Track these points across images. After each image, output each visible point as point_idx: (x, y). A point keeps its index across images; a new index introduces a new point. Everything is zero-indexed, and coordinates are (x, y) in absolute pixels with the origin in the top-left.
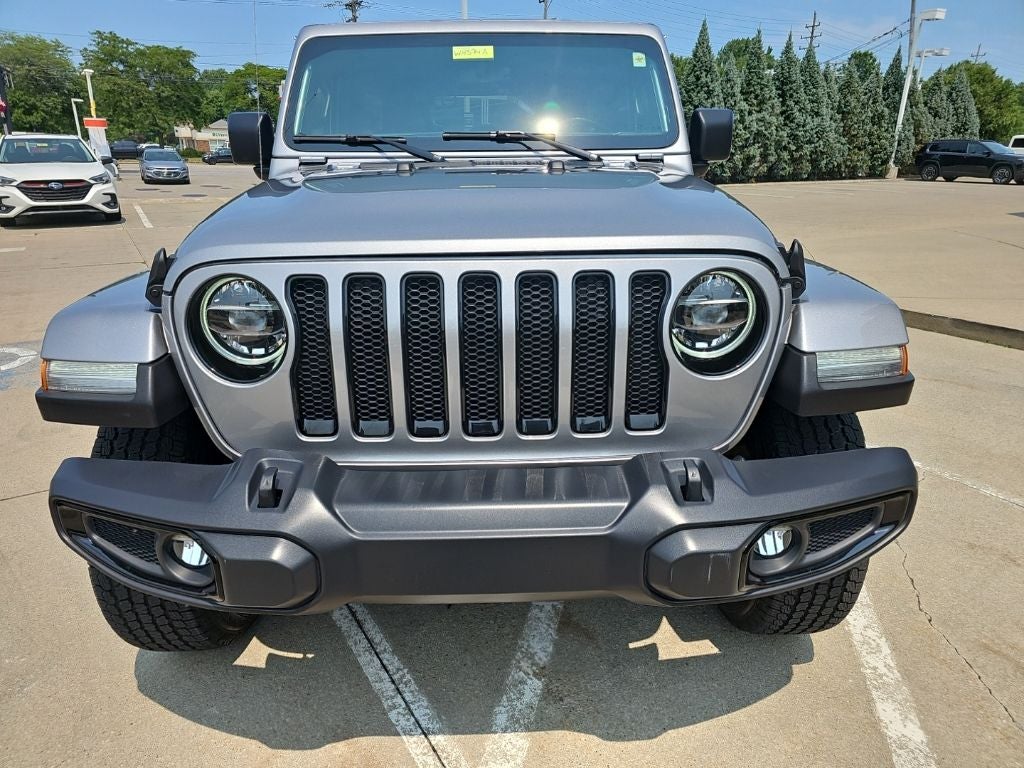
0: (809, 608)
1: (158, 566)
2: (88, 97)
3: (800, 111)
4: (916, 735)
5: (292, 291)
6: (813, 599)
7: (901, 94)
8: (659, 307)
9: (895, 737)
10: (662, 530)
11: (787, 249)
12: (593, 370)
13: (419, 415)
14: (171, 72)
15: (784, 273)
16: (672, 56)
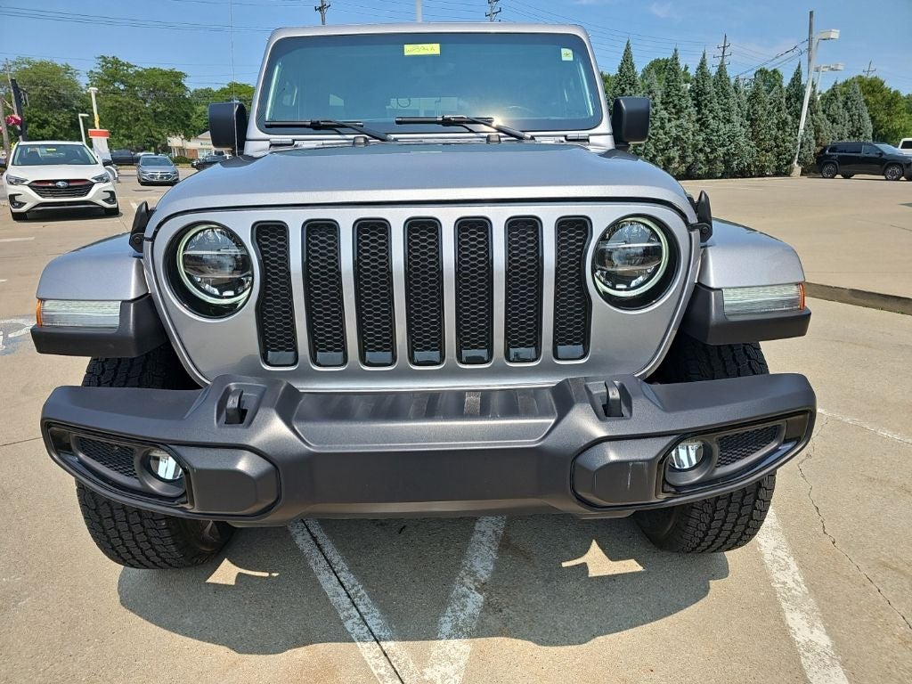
0: (722, 525)
1: (137, 481)
2: (93, 113)
3: (713, 118)
4: (822, 640)
5: (258, 237)
6: (726, 516)
7: (802, 104)
8: (582, 249)
9: (803, 642)
10: (586, 442)
11: (696, 200)
12: (524, 306)
13: (370, 346)
14: (165, 91)
15: (693, 219)
16: (602, 74)
